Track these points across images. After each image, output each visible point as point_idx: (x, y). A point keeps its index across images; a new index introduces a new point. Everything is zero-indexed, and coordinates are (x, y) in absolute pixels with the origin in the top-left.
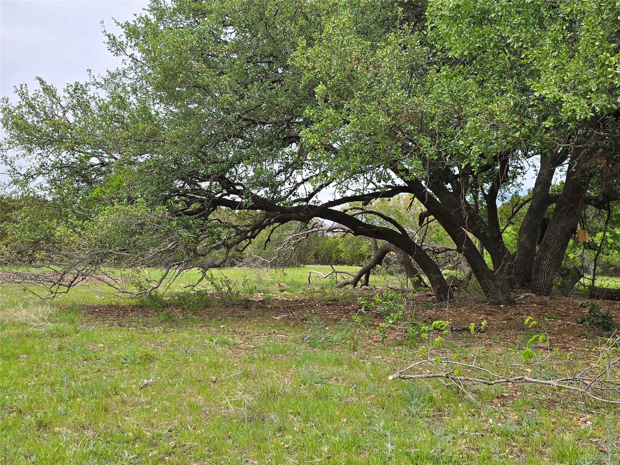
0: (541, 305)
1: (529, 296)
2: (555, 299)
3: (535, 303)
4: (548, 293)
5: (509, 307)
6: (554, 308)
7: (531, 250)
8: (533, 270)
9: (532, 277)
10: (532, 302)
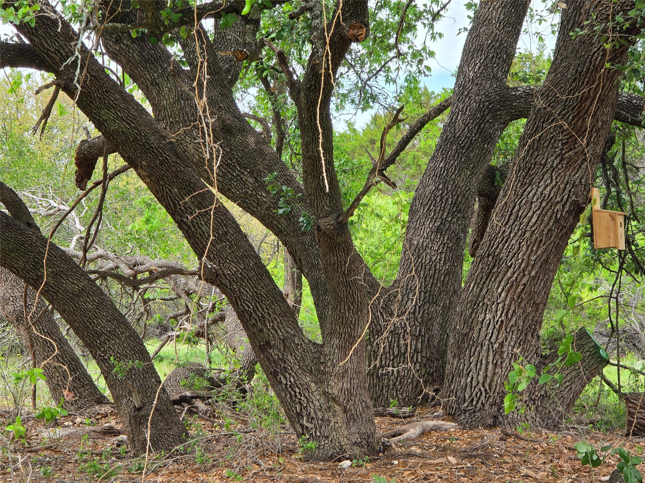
0: (471, 457)
1: (436, 429)
2: (517, 437)
3: (455, 452)
4: (495, 417)
5: (369, 466)
6: (513, 469)
7: (448, 273)
8: (452, 340)
9: (448, 367)
10: (445, 449)
